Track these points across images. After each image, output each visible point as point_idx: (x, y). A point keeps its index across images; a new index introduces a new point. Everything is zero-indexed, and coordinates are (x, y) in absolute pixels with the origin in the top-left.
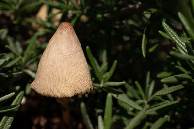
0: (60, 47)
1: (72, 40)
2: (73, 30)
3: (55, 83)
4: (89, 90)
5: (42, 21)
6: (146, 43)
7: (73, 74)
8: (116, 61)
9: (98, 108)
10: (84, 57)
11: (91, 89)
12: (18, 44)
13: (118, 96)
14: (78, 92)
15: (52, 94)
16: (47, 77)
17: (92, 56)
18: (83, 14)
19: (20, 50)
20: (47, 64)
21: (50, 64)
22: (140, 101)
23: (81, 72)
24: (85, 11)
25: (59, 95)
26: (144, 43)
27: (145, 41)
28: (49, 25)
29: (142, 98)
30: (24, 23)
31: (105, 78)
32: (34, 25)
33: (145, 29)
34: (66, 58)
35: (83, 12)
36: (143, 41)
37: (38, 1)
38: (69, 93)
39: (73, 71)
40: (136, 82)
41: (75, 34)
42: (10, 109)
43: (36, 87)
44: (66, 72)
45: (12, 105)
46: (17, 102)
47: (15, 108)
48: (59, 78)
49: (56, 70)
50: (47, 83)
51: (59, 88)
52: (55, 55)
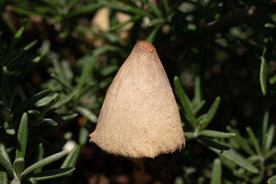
0: (136, 81)
1: (154, 70)
2: (156, 54)
3: (128, 136)
4: (181, 146)
5: (101, 32)
6: (266, 72)
7: (157, 123)
8: (218, 98)
9: (188, 166)
10: (172, 95)
11: (183, 144)
12: (66, 65)
13: (222, 152)
14: (165, 150)
15: (124, 153)
16: (117, 127)
17: (182, 90)
18: (166, 23)
19: (69, 75)
20: (116, 107)
21: (121, 106)
22: (254, 158)
23: (169, 120)
24: (169, 18)
25: (135, 154)
26: (264, 72)
27: (265, 69)
28: (113, 38)
29: (256, 153)
30: (75, 35)
31: (201, 125)
32: (89, 35)
33: (265, 50)
34: (145, 98)
35: (166, 20)
36: (262, 68)
37: (96, 2)
38: (151, 152)
39: (156, 118)
40: (248, 129)
41: (158, 59)
42: (61, 174)
43: (99, 141)
44: (146, 120)
45: (62, 167)
46: (70, 161)
47: (68, 172)
48: (135, 128)
49: (131, 116)
50: (116, 135)
51: (135, 144)
52: (128, 92)
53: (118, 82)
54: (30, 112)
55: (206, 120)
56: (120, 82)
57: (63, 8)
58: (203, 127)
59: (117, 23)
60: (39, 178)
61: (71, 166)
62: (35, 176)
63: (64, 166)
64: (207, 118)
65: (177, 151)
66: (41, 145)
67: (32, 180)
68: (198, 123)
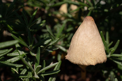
0: (86, 33)
2: (94, 21)
3: (83, 56)
5: (64, 13)
7: (95, 50)
11: (106, 60)
14: (99, 62)
15: (81, 63)
16: (78, 52)
21: (80, 44)
23: (101, 49)
25: (86, 64)
32: (59, 15)
34: (90, 40)
35: (95, 8)
38: (93, 63)
39: (95, 48)
42: (54, 73)
43: (70, 59)
44: (91, 49)
45: (54, 70)
46: (57, 67)
47: (57, 72)
48: (86, 53)
49: (85, 48)
50: (78, 56)
51: (87, 59)
52: (83, 38)
53: (78, 34)
54: (41, 46)
55: (114, 50)
56: (79, 34)
57: (49, 4)
58: (112, 53)
59: (71, 10)
60: (45, 75)
61: (58, 69)
62: (43, 74)
63: (55, 69)
64: (114, 49)
65: (104, 62)
66: (44, 61)
67: (42, 75)
68: (110, 51)
